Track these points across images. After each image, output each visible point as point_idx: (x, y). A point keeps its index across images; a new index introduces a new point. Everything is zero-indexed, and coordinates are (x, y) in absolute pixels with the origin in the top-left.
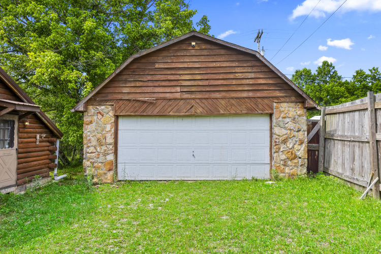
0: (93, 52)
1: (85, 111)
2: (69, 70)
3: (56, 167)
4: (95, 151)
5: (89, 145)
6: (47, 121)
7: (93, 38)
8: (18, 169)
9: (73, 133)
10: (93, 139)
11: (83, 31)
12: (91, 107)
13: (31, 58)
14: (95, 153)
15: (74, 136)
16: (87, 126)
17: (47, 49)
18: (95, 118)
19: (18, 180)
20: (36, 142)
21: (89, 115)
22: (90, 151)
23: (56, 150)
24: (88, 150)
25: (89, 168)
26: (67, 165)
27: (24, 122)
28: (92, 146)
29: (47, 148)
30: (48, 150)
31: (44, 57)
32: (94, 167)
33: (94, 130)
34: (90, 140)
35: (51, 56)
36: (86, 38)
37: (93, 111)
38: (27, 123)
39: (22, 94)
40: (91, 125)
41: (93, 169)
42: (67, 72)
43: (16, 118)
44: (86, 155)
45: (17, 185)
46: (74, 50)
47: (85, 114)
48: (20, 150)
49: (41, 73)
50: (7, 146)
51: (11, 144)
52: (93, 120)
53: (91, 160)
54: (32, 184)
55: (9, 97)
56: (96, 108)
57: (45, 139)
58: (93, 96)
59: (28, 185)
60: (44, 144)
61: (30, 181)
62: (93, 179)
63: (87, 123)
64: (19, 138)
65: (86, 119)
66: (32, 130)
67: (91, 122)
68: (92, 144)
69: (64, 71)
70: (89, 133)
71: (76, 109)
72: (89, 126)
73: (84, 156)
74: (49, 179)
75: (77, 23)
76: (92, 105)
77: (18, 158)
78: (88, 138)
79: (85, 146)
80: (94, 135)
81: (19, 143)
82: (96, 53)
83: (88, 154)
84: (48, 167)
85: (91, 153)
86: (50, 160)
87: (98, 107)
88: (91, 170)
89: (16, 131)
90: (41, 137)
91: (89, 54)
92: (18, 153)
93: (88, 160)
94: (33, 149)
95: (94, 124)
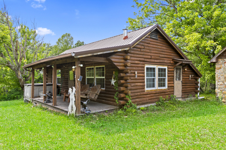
0: (220, 28)
1: (217, 62)
2: (205, 41)
3: (199, 92)
4: (223, 84)
5: (219, 80)
6: (195, 68)
7: (219, 20)
8: (182, 90)
9: (208, 75)
10: (221, 77)
11: (213, 17)
12: (220, 59)
13: (187, 38)
14: (223, 85)
15: (208, 76)
16: (217, 70)
17: (193, 32)
18: (223, 65)
19: (182, 95)
20: (189, 79)
21: (219, 64)
22: (220, 84)
23: (199, 83)
24: (218, 83)
25: (220, 93)
26: (202, 93)
27: (184, 69)
28: (221, 81)
29: (194, 82)
30: (195, 83)
31: (192, 36)
32: (223, 93)
33: (223, 72)
34: (219, 78)
35: (197, 35)
36: (215, 21)
37: (221, 62)
38: (186, 69)
39: (184, 56)
40: (221, 69)
41: (222, 94)
42: (204, 42)
43: (181, 67)
44: (217, 86)
45: (182, 98)
46: (208, 29)
47: (216, 64)
48: (183, 82)
49: (192, 45)
50: (178, 80)
51: (179, 79)
52: (221, 67)
53: (220, 89)
54: (189, 99)
55: (179, 57)
56: (224, 60)
57: (193, 77)
58: (221, 54)
59: (186, 99)
60: (193, 80)
61: (187, 97)
62: (222, 99)
63: (218, 68)
64: (183, 76)
65: (217, 66)
66: (187, 73)
67: (220, 68)
68: (221, 80)
69: (202, 42)
70: (219, 74)
71: (211, 61)
72: (219, 70)
73: (216, 87)
74: (195, 98)
75: (209, 14)
76: (221, 58)
77: (182, 86)
78: (219, 77)
79: (216, 81)
80: (222, 75)
81: (182, 79)
82: (221, 28)
83: (219, 86)
84: (195, 92)
85: (221, 85)
86: (196, 88)
87: (225, 59)
88: (220, 95)
89: (181, 73)
90: (191, 76)
91: (217, 29)
92: (182, 83)
93: (219, 89)
94: (188, 82)
95: (222, 69)
